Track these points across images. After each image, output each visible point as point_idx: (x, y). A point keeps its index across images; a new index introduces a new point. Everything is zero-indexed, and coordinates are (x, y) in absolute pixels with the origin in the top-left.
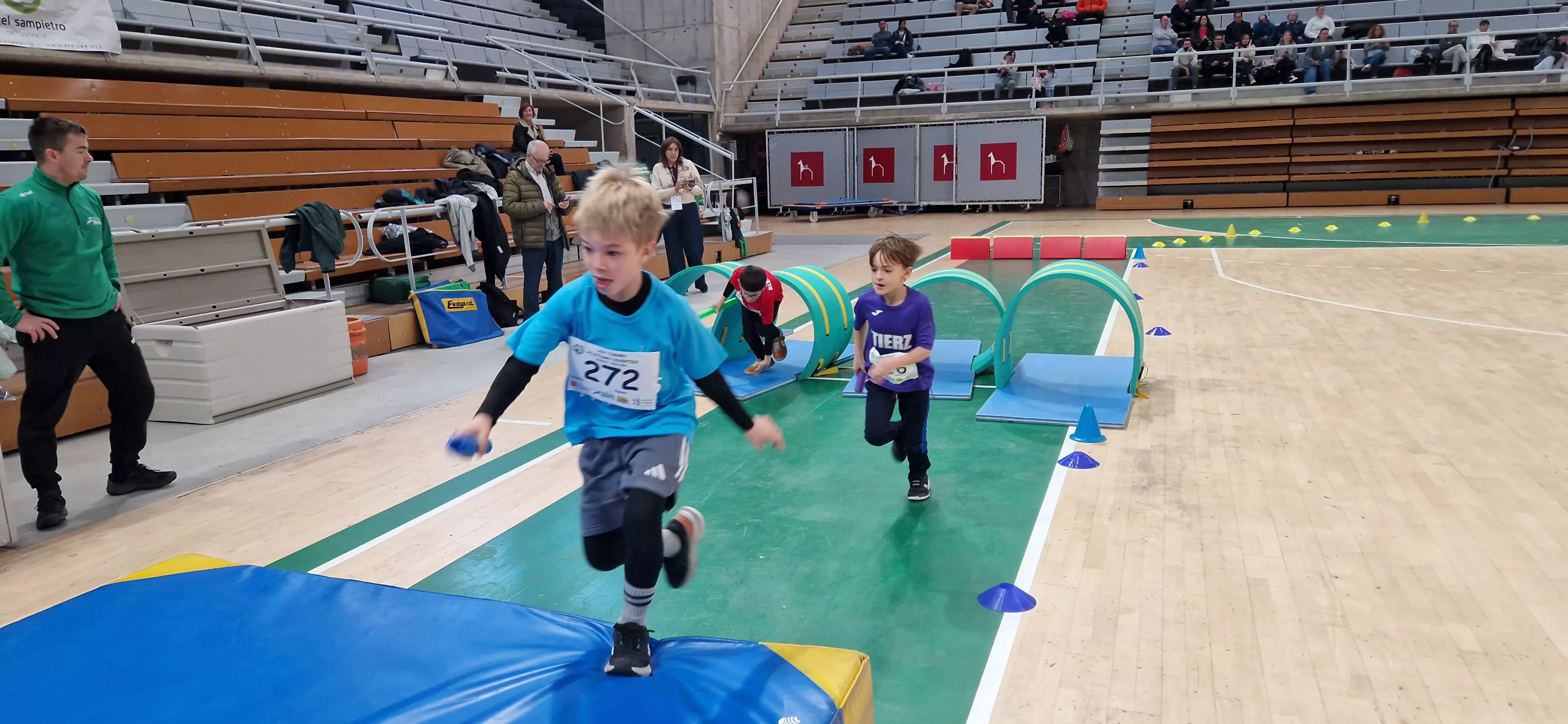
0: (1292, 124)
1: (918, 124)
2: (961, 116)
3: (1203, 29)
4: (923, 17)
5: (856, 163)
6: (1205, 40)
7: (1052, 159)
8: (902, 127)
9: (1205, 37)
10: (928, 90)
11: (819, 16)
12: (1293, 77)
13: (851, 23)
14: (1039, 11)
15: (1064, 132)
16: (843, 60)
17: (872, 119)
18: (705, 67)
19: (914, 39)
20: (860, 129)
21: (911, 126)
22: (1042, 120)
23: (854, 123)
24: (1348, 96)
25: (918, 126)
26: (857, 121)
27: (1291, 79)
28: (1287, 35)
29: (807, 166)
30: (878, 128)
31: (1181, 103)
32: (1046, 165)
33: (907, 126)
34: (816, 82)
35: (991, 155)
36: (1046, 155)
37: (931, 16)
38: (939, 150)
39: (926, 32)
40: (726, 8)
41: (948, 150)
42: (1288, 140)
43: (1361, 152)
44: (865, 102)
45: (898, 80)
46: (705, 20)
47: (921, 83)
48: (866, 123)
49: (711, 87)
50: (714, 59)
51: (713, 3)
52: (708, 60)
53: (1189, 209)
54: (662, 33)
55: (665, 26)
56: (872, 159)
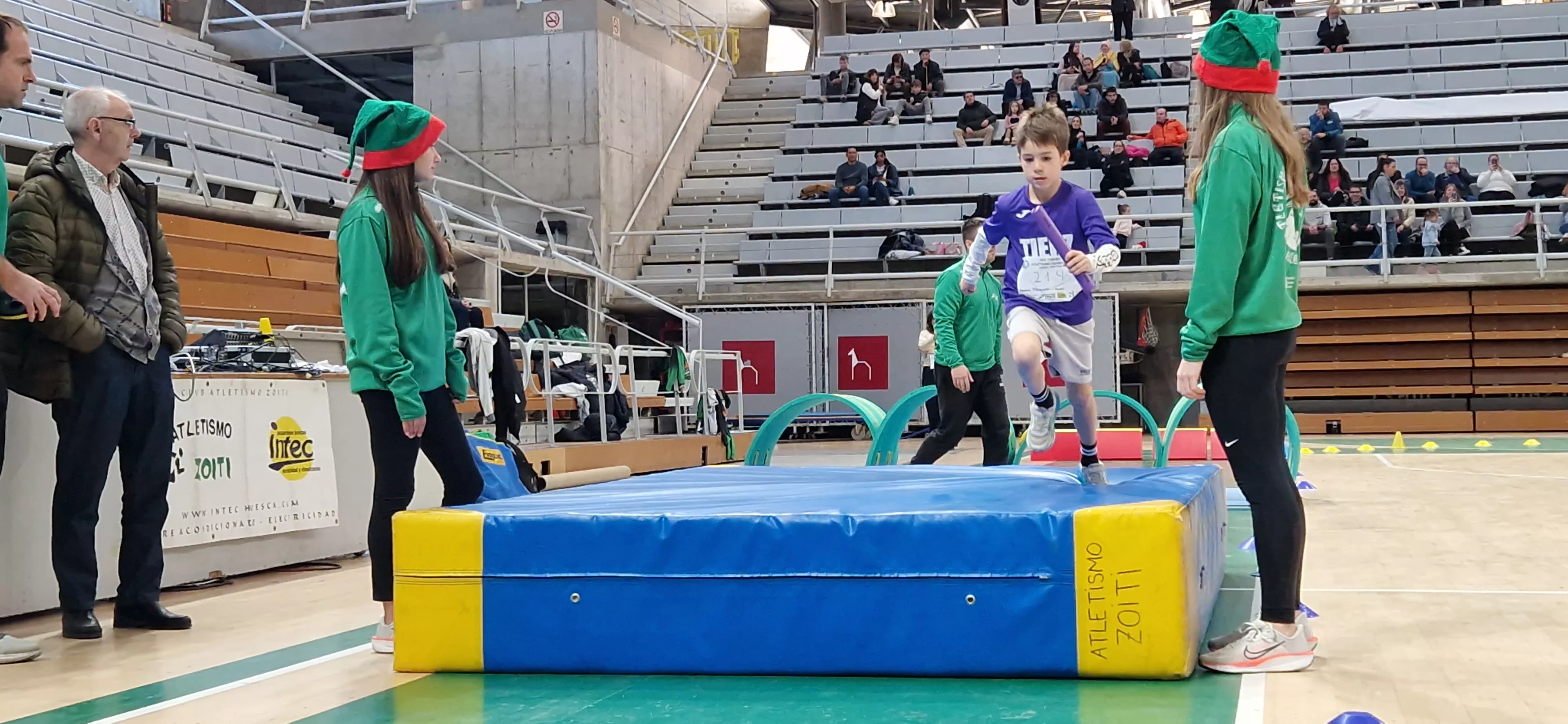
0: (1470, 312)
3: (1334, 177)
4: (913, 146)
5: (826, 359)
6: (1338, 192)
7: (1128, 357)
8: (899, 305)
9: (1338, 189)
10: (932, 253)
11: (746, 139)
12: (1463, 248)
13: (800, 151)
14: (1090, 145)
15: (1144, 318)
16: (792, 206)
17: (852, 293)
18: (583, 208)
19: (901, 178)
20: (832, 307)
21: (913, 304)
22: (1113, 298)
23: (823, 298)
24: (1542, 276)
26: (829, 295)
27: (1461, 251)
28: (1451, 189)
29: (749, 362)
30: (862, 306)
31: (1313, 279)
32: (1121, 366)
33: (906, 304)
34: (752, 237)
36: (1121, 351)
37: (924, 146)
39: (919, 168)
40: (616, 122)
42: (1467, 336)
44: (840, 267)
45: (885, 237)
46: (584, 139)
47: (921, 243)
48: (843, 298)
49: (593, 237)
50: (598, 196)
51: (598, 114)
52: (589, 197)
53: (1335, 433)
54: (512, 155)
55: (518, 145)
56: (852, 353)
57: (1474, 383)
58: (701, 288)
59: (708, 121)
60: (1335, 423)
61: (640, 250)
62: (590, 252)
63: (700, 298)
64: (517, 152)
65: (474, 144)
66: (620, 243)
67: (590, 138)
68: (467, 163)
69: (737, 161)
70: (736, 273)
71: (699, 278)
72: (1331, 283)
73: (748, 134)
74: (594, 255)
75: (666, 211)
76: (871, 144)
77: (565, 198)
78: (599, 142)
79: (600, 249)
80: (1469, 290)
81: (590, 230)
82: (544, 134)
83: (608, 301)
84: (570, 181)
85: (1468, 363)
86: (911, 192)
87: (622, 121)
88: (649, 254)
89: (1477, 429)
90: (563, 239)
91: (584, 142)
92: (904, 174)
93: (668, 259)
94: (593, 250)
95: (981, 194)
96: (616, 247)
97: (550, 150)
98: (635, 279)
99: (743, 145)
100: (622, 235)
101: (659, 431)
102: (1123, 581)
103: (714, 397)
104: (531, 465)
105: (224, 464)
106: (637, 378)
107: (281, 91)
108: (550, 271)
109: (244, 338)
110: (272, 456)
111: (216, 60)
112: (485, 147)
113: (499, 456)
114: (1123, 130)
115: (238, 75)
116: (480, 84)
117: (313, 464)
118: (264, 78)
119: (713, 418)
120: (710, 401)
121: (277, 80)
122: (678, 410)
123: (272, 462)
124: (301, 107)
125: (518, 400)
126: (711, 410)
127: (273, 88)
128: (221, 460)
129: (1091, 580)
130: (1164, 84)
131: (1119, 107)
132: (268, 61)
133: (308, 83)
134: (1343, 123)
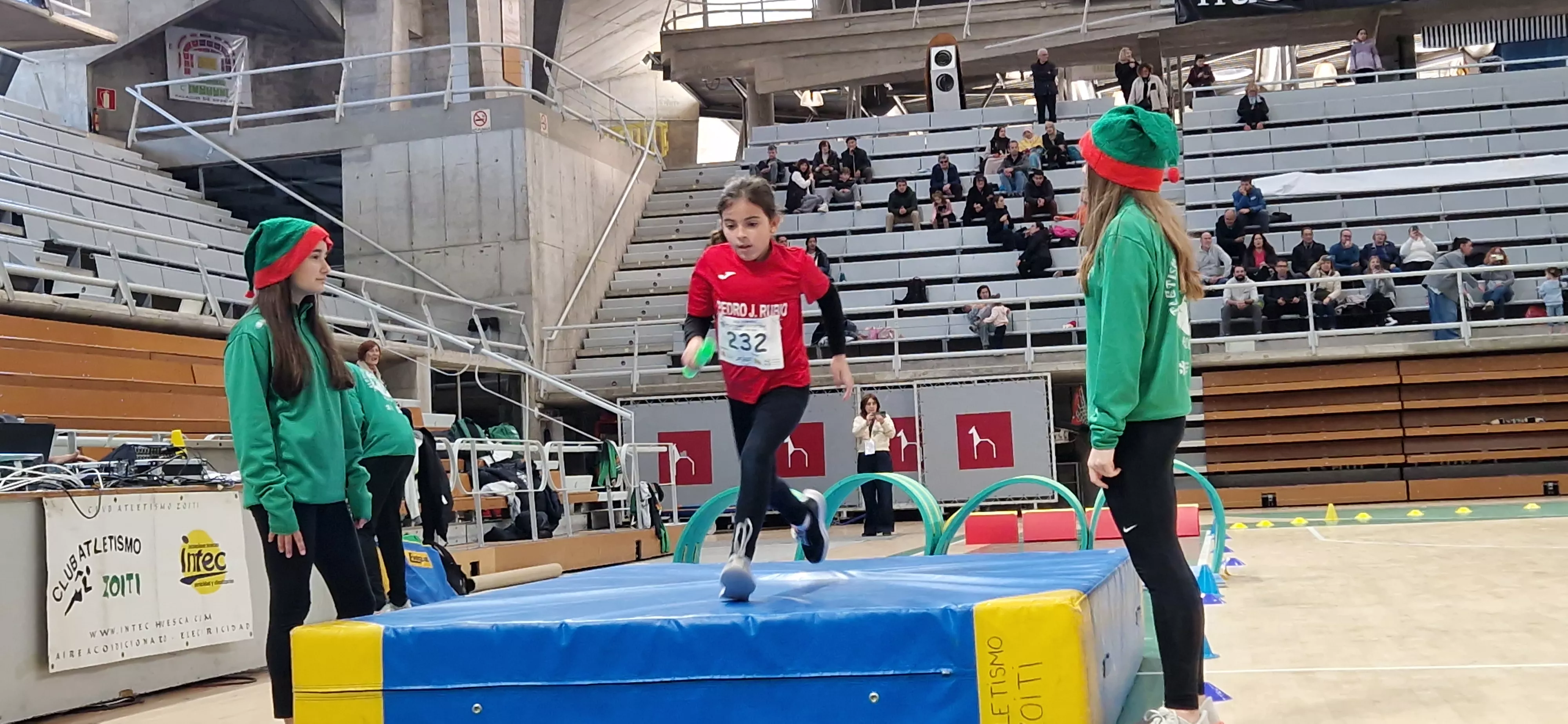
0: (1398, 382)
2: (924, 374)
3: (1259, 251)
4: (843, 233)
6: (1264, 267)
7: (1063, 436)
9: (1263, 263)
10: (865, 338)
12: (1390, 319)
14: (1017, 226)
15: (1077, 396)
18: (515, 304)
19: (831, 265)
22: (1046, 378)
24: (1467, 343)
27: (1388, 322)
28: (1374, 261)
29: (685, 452)
31: (1242, 353)
32: (1056, 445)
35: (973, 431)
36: (1056, 431)
37: (854, 232)
39: (850, 254)
40: (546, 217)
41: (909, 425)
42: (1396, 405)
43: (1497, 422)
46: (515, 235)
47: (854, 328)
49: (525, 332)
50: (530, 292)
51: (528, 209)
52: (521, 293)
53: (1271, 506)
54: (442, 253)
55: (448, 243)
56: (788, 440)
57: (1406, 452)
58: (635, 381)
59: (638, 214)
60: (1270, 496)
61: (574, 344)
62: (524, 348)
63: (635, 390)
64: (447, 250)
65: (404, 244)
66: (553, 337)
67: (521, 234)
68: (397, 262)
69: (669, 252)
70: (671, 364)
71: (633, 370)
72: (1259, 357)
73: (679, 226)
74: (526, 350)
75: (599, 304)
76: (801, 231)
77: (497, 294)
78: (528, 239)
79: (533, 345)
80: (1397, 359)
81: (523, 326)
82: (474, 232)
83: (542, 395)
84: (501, 277)
85: (1399, 433)
86: (842, 278)
87: (553, 217)
88: (583, 347)
89: (1411, 498)
90: (495, 334)
91: (515, 239)
92: (835, 260)
93: (601, 352)
94: (526, 345)
95: (912, 278)
96: (549, 341)
97: (480, 247)
98: (570, 373)
99: (674, 237)
100: (555, 330)
101: (593, 525)
102: (1026, 674)
103: (647, 490)
104: (459, 566)
105: (134, 581)
106: (567, 474)
107: (209, 197)
108: (479, 369)
109: (154, 451)
110: (183, 570)
111: (143, 168)
112: (415, 246)
113: (426, 560)
114: (1050, 211)
115: (166, 183)
116: (409, 185)
117: (226, 577)
118: (192, 185)
119: (646, 510)
120: (643, 494)
121: (205, 186)
122: (610, 505)
123: (183, 576)
124: (230, 212)
125: (445, 501)
126: (644, 503)
127: (201, 194)
128: (130, 577)
129: (993, 674)
132: (196, 167)
133: (237, 188)
134: (1265, 198)
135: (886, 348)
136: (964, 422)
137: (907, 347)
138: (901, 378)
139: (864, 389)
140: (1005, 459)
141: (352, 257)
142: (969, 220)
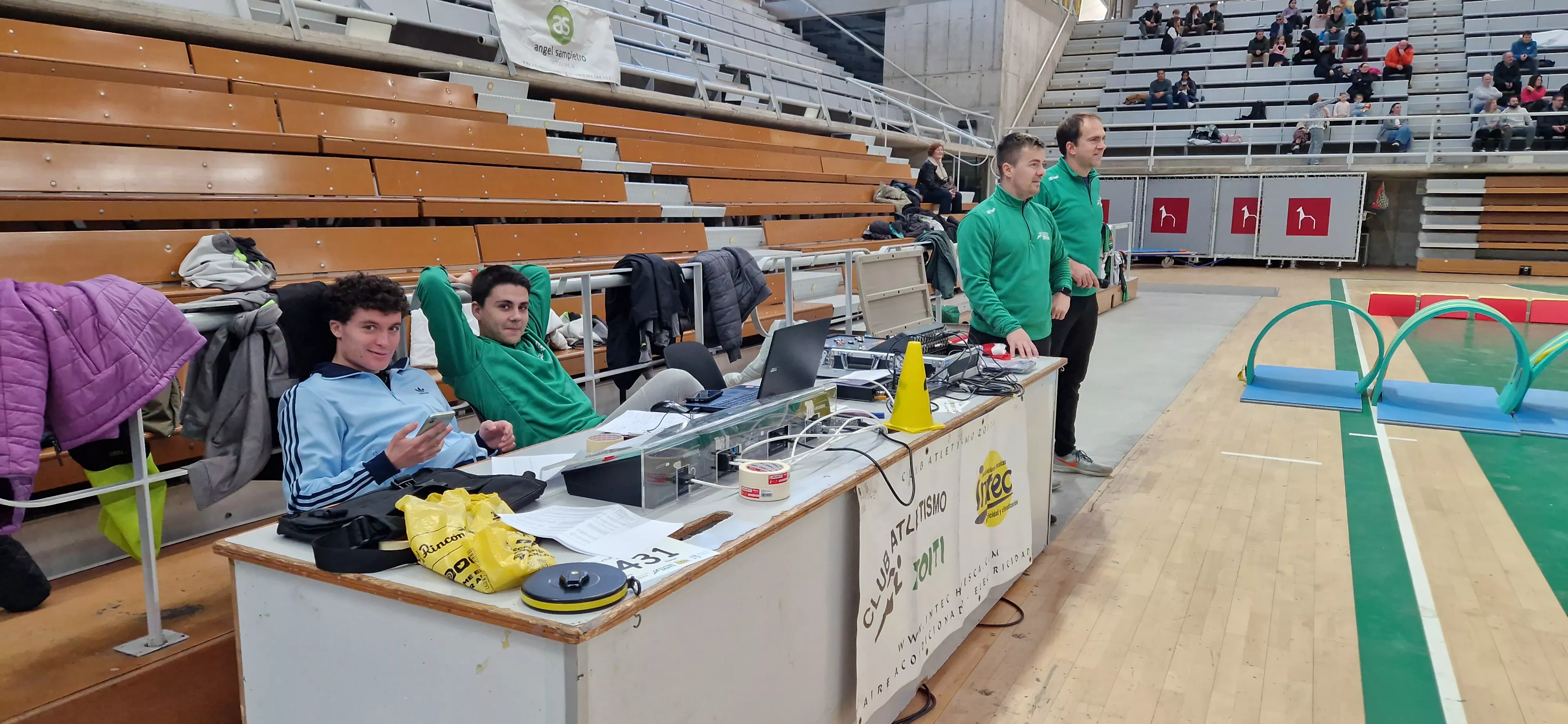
1: (1219, 175)
2: (1268, 169)
5: (1144, 213)
7: (1369, 216)
8: (1199, 177)
10: (1230, 141)
11: (1086, 65)
13: (1124, 72)
15: (1380, 189)
16: (1119, 109)
17: (1167, 169)
18: (988, 112)
19: (1198, 90)
20: (1152, 178)
21: (1210, 177)
22: (1363, 176)
23: (1146, 172)
25: (1219, 178)
26: (1150, 170)
30: (1172, 178)
31: (1524, 164)
32: (1363, 222)
33: (1205, 177)
35: (1300, 210)
36: (1364, 212)
38: (1239, 203)
39: (1211, 83)
40: (1012, 55)
41: (1252, 203)
44: (1159, 151)
45: (1193, 130)
46: (992, 67)
47: (1217, 135)
48: (1160, 172)
49: (993, 130)
50: (998, 104)
51: (1002, 50)
52: (992, 105)
53: (1526, 275)
54: (944, 77)
55: (949, 71)
56: (1163, 208)
59: (1060, 54)
64: (948, 76)
65: (921, 72)
67: (996, 66)
68: (916, 83)
69: (1080, 79)
73: (1087, 61)
77: (977, 106)
78: (1000, 69)
81: (992, 127)
82: (966, 64)
84: (981, 93)
87: (1015, 55)
90: (975, 132)
91: (992, 69)
95: (1256, 101)
97: (969, 74)
99: (1084, 69)
107: (805, 39)
108: (961, 153)
111: (769, 19)
112: (927, 72)
114: (1361, 55)
115: (779, 28)
116: (927, 33)
118: (796, 31)
121: (804, 31)
124: (817, 49)
127: (800, 37)
130: (1387, 22)
131: (1360, 38)
132: (797, 20)
133: (820, 33)
134: (1538, 49)
135: (1242, 150)
136: (1294, 204)
137: (1258, 149)
138: (1251, 171)
139: (1222, 177)
140: (1322, 230)
141: (889, 79)
142: (1298, 60)
